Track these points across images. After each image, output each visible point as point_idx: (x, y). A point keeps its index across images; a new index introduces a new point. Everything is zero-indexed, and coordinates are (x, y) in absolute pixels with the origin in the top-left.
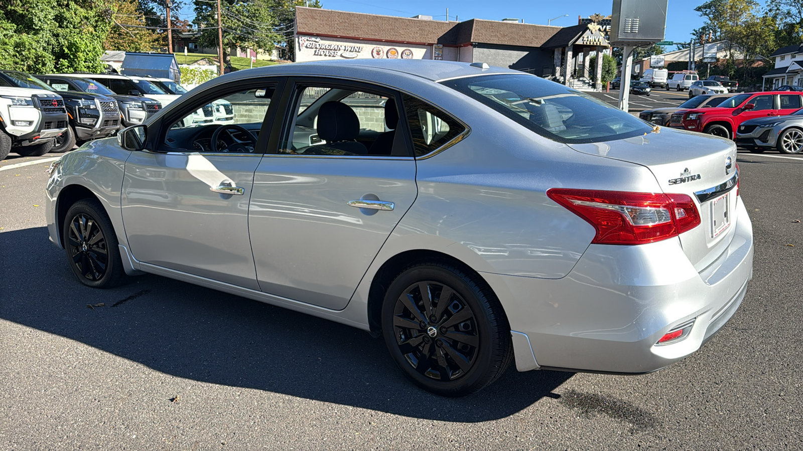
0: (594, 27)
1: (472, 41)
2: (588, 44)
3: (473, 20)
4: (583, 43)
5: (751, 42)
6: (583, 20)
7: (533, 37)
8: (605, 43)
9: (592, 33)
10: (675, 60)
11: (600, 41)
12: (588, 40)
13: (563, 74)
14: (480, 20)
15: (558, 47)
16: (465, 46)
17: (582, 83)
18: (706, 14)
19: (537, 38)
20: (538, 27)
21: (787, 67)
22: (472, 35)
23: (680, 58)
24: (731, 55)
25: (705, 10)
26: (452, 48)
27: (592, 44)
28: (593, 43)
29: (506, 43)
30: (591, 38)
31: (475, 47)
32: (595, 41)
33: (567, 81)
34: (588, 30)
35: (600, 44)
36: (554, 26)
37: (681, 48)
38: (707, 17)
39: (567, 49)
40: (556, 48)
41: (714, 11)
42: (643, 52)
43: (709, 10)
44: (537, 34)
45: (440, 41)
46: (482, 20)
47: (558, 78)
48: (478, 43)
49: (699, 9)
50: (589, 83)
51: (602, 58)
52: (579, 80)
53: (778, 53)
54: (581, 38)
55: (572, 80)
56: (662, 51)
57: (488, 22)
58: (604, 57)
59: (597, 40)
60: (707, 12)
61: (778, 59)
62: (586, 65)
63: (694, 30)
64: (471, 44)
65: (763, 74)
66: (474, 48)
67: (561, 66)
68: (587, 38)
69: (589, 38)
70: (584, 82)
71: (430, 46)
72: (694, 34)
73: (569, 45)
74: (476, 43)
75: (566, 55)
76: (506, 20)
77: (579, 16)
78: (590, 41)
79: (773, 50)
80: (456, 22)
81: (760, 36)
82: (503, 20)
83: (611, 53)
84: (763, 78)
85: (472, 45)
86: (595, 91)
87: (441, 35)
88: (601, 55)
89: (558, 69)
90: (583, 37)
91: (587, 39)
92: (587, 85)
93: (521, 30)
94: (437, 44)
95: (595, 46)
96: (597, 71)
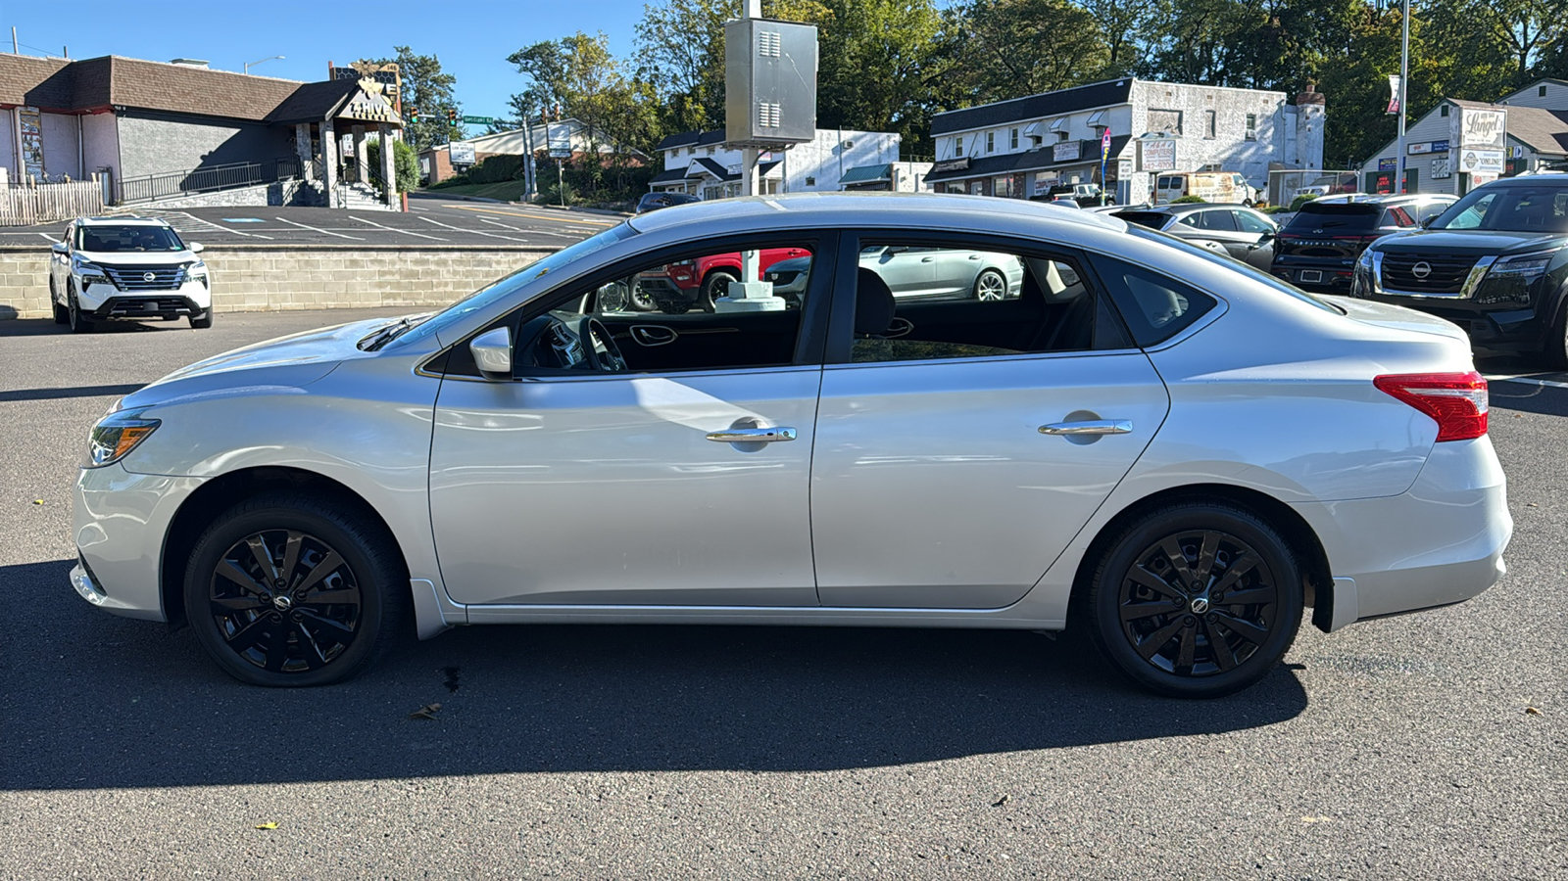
0: (370, 85)
1: (112, 102)
2: (364, 118)
3: (108, 60)
4: (354, 115)
5: (622, 124)
6: (338, 70)
7: (247, 99)
8: (394, 117)
9: (368, 98)
10: (490, 150)
11: (385, 113)
12: (362, 111)
13: (321, 175)
14: (124, 58)
15: (302, 121)
16: (94, 112)
17: (359, 193)
18: (525, 69)
19: (255, 102)
20: (254, 79)
21: (685, 169)
22: (112, 91)
23: (496, 149)
24: (594, 146)
25: (525, 62)
26: (63, 116)
27: (370, 118)
28: (373, 117)
29: (190, 110)
30: (368, 107)
31: (122, 116)
32: (376, 112)
33: (331, 190)
34: (360, 91)
35: (386, 118)
36: (285, 80)
37: (494, 128)
38: (530, 73)
39: (322, 126)
40: (299, 123)
41: (540, 63)
42: (427, 135)
43: (531, 63)
44: (254, 94)
45: (31, 98)
46: (128, 59)
47: (310, 183)
48: (127, 107)
49: (514, 59)
50: (373, 194)
51: (392, 146)
52: (352, 188)
53: (668, 143)
54: (349, 107)
55: (340, 188)
56: (461, 134)
57: (143, 63)
58: (396, 145)
59: (379, 111)
60: (529, 66)
61: (668, 155)
62: (361, 158)
63: (512, 96)
64: (112, 109)
65: (648, 181)
66: (120, 119)
67: (313, 159)
68: (359, 106)
69: (365, 108)
70: (363, 191)
71: (9, 110)
72: (513, 105)
73: (327, 119)
74: (122, 106)
75: (322, 138)
76: (181, 61)
77: (330, 63)
78: (367, 113)
79: (658, 138)
80: (63, 59)
81: (635, 114)
82: (174, 61)
83: (401, 137)
84: (649, 187)
85: (112, 111)
86: (388, 209)
87: (34, 87)
88: (388, 140)
89: (307, 164)
90: (353, 105)
91: (359, 109)
92: (370, 197)
93: (219, 84)
94: (26, 105)
95: (377, 122)
96: (386, 171)
